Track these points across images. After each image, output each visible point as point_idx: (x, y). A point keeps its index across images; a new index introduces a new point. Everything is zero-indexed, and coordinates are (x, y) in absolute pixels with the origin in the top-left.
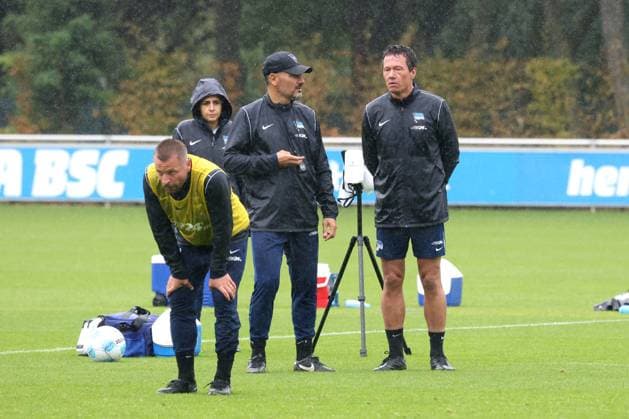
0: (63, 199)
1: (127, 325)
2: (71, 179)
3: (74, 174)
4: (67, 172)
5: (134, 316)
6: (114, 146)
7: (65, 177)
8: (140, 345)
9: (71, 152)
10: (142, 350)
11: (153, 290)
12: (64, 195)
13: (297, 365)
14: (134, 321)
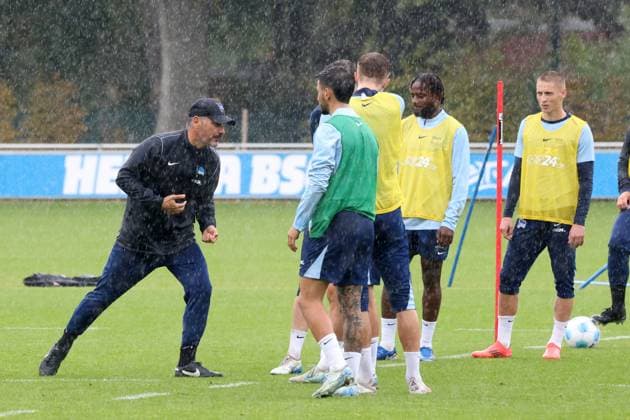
0: (276, 197)
2: (283, 179)
3: (285, 175)
4: (280, 173)
7: (277, 177)
9: (282, 157)
12: (277, 192)
13: (180, 371)
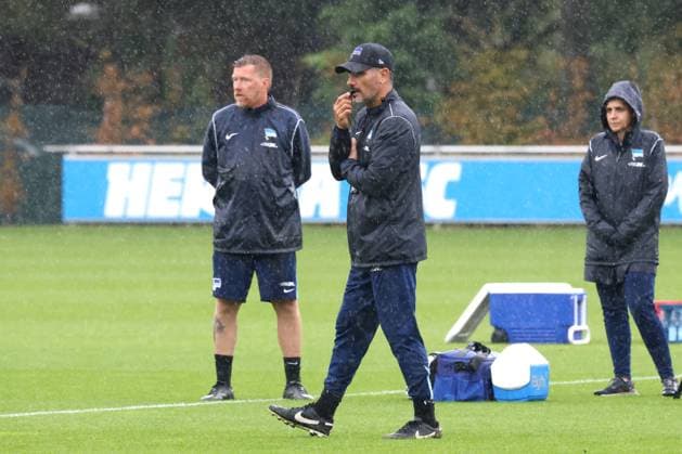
1: (463, 364)
5: (472, 354)
6: (444, 157)
8: (478, 387)
10: (481, 394)
11: (492, 324)
14: (471, 359)
